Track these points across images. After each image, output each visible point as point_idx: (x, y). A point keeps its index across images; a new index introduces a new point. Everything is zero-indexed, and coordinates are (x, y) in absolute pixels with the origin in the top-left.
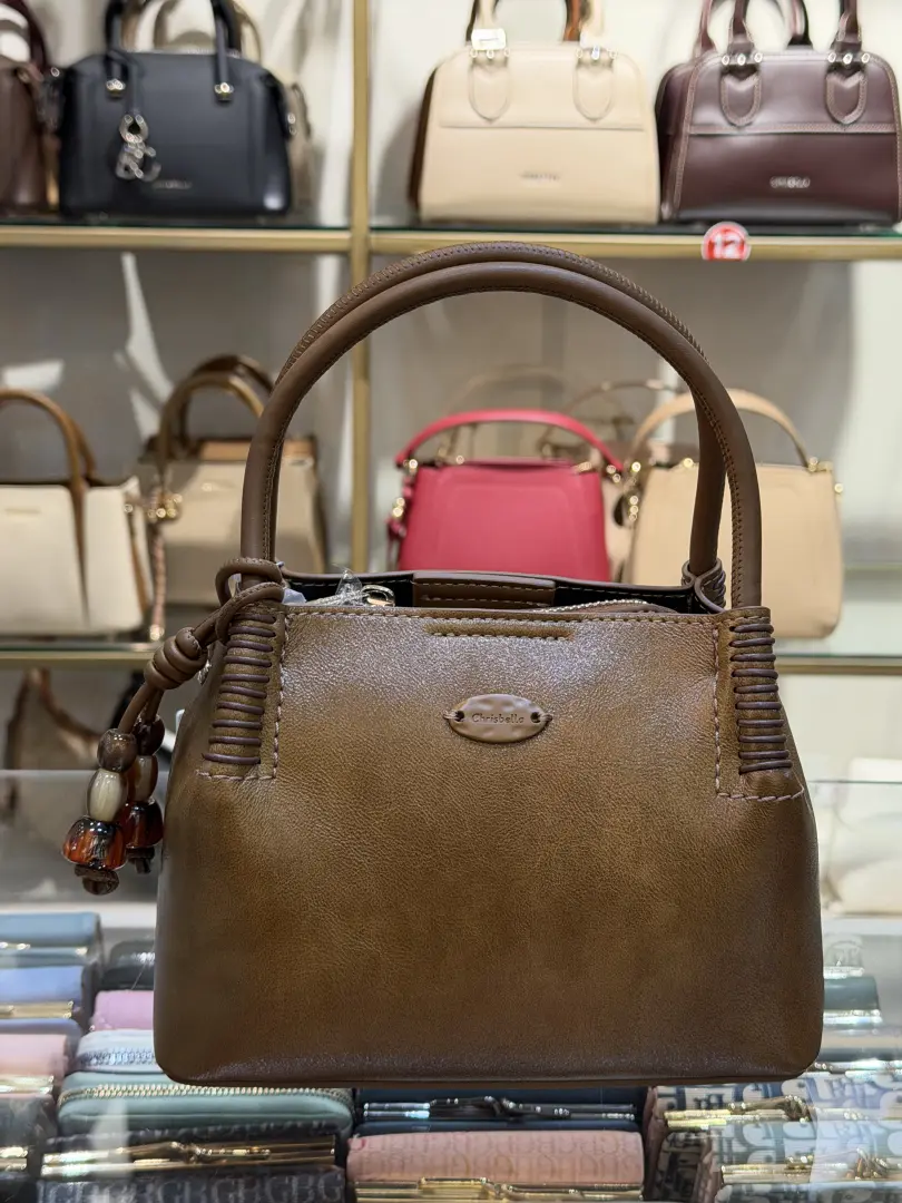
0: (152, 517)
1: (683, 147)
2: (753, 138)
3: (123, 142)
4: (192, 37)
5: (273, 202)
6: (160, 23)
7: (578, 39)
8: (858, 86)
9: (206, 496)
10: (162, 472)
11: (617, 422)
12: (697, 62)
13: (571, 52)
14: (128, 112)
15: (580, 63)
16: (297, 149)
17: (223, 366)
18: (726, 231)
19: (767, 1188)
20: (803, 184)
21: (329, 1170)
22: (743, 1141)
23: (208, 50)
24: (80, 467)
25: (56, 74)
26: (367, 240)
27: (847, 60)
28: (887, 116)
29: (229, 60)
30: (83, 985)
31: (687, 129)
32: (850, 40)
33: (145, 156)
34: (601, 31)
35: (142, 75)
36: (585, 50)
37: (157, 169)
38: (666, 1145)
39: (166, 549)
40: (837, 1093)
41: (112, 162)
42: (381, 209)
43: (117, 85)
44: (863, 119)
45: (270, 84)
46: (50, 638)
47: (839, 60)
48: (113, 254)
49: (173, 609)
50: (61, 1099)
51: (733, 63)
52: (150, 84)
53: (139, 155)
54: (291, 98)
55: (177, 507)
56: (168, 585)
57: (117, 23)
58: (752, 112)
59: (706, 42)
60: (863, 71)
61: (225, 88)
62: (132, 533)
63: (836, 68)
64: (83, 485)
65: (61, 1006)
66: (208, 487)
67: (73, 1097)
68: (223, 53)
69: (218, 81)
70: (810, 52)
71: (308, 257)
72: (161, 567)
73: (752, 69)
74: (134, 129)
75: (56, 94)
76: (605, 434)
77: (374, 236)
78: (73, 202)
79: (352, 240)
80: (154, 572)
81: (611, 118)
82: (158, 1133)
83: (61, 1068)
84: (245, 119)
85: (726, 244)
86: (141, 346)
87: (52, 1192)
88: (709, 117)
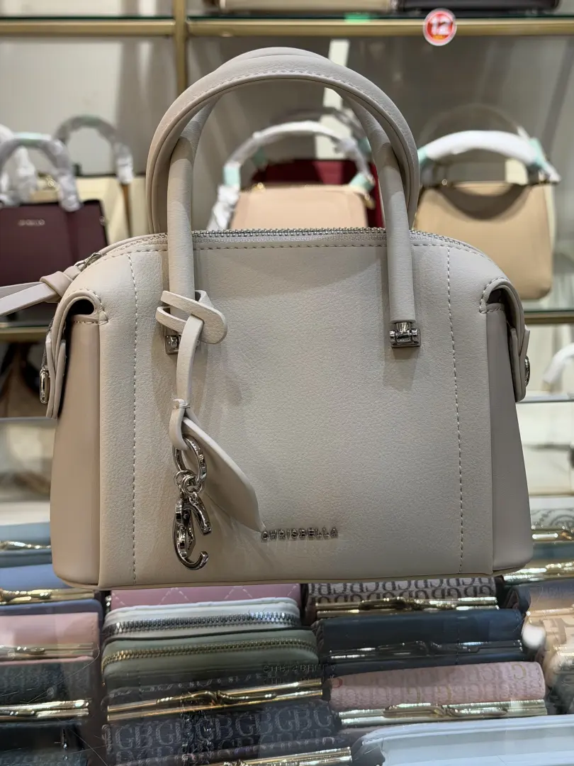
18: (439, 16)
21: (318, 704)
26: (186, 26)
50: (102, 663)
67: (112, 660)
77: (190, 23)
79: (175, 26)
82: (192, 684)
85: (440, 24)
87: (117, 734)
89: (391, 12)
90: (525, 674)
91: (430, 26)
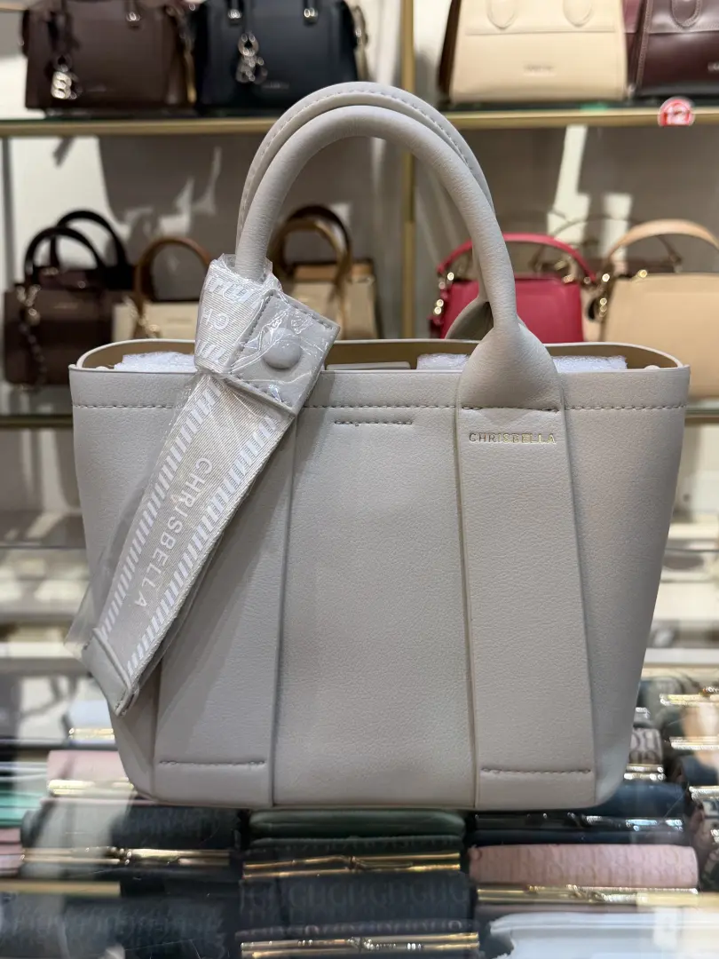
1: (644, 43)
2: (694, 35)
3: (239, 56)
14: (243, 32)
16: (360, 54)
17: (310, 212)
18: (675, 104)
25: (192, 9)
31: (647, 30)
33: (257, 66)
35: (253, 6)
37: (264, 74)
38: (712, 856)
41: (233, 70)
43: (235, 15)
45: (343, 8)
52: (259, 12)
53: (252, 65)
54: (356, 16)
58: (694, 15)
61: (310, 14)
69: (306, 8)
74: (248, 45)
75: (192, 23)
78: (206, 100)
81: (588, 25)
84: (326, 35)
85: (676, 113)
88: (663, 20)
89: (626, 99)
90: (677, 860)
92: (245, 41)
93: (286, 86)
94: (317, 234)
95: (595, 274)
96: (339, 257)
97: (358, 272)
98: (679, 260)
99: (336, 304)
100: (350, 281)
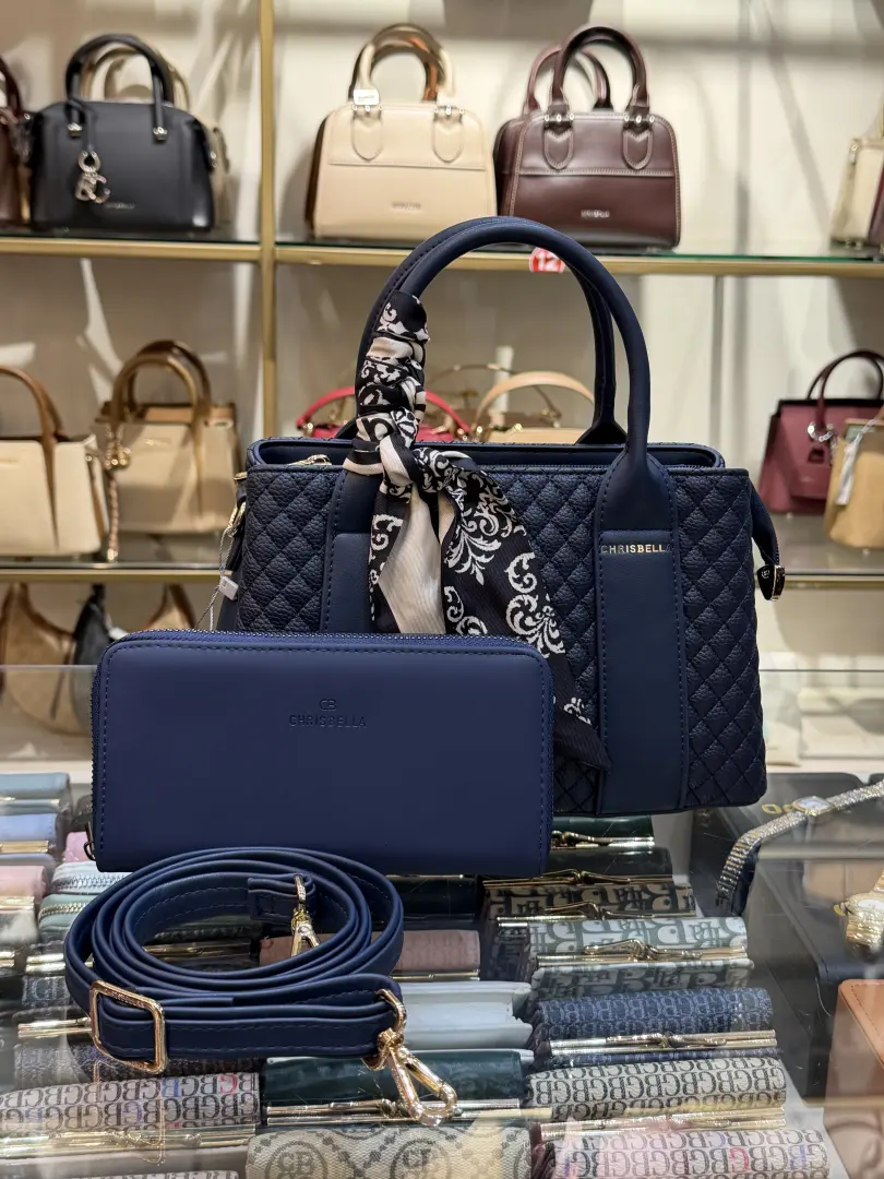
0: (108, 464)
1: (515, 183)
2: (567, 178)
3: (82, 171)
4: (135, 89)
5: (200, 221)
6: (109, 78)
7: (435, 99)
8: (647, 140)
9: (149, 449)
10: (114, 430)
11: (465, 395)
12: (525, 118)
13: (429, 109)
14: (85, 148)
15: (436, 118)
16: (218, 179)
17: (162, 347)
19: (570, 969)
20: (606, 215)
22: (552, 935)
23: (149, 101)
24: (52, 428)
25: (28, 118)
26: (273, 252)
27: (638, 120)
28: (668, 165)
29: (164, 109)
30: (56, 829)
31: (518, 171)
32: (641, 105)
33: (99, 183)
34: (453, 93)
35: (95, 118)
36: (441, 107)
37: (107, 193)
38: (497, 939)
39: (118, 490)
40: (622, 899)
41: (73, 188)
42: (284, 228)
43: (76, 127)
44: (649, 167)
45: (197, 127)
46: (28, 559)
47: (632, 120)
48: (75, 259)
49: (123, 536)
50: (40, 915)
51: (553, 120)
52: (101, 127)
53: (94, 182)
54: (213, 139)
55: (128, 458)
56: (121, 518)
57: (76, 78)
58: (567, 159)
59: (532, 103)
60: (651, 130)
61: (161, 131)
62: (92, 478)
63: (630, 126)
64: (53, 441)
65: (40, 844)
66: (150, 442)
67: (52, 911)
68: (160, 104)
69: (155, 125)
70: (610, 113)
71: (227, 265)
72: (115, 504)
73: (567, 126)
74: (89, 161)
75: (28, 133)
76: (455, 405)
77: (278, 249)
78: (40, 217)
79: (261, 251)
80: (110, 507)
81: (458, 162)
83: (41, 889)
84: (177, 155)
85: (547, 260)
86: (97, 331)
87: (34, 984)
88: (534, 161)
91: (536, 261)
92: (86, 155)
93: (132, 207)
94: (169, 370)
95: (469, 425)
96: (194, 399)
97: (217, 416)
98: (559, 416)
99: (190, 447)
100: (206, 424)
